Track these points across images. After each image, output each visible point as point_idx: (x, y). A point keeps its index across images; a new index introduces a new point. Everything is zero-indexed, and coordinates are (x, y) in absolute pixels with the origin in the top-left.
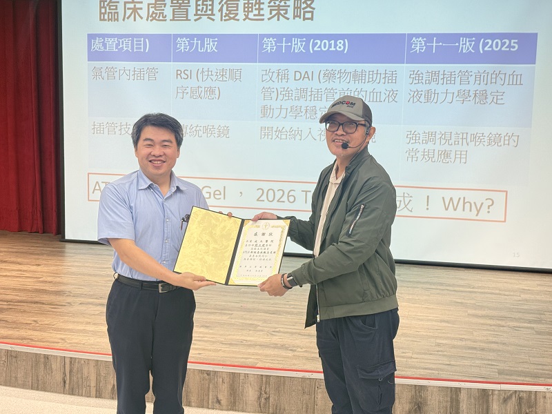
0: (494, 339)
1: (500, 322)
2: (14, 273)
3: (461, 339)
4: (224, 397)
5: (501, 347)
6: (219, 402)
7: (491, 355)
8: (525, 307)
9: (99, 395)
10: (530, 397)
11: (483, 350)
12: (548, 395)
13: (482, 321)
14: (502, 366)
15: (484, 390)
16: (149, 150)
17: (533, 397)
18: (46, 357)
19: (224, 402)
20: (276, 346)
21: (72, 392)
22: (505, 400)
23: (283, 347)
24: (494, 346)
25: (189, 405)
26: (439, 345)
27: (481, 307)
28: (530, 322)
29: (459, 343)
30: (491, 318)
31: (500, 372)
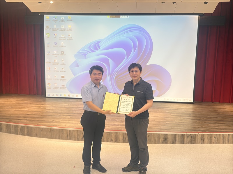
0: (181, 122)
1: (181, 117)
6: (112, 140)
8: (186, 113)
9: (78, 140)
10: (194, 135)
11: (179, 124)
12: (198, 135)
13: (176, 117)
14: (185, 128)
15: (182, 134)
16: (95, 76)
17: (195, 136)
18: (62, 130)
21: (70, 139)
22: (188, 137)
24: (181, 123)
25: (104, 141)
28: (188, 117)
29: (172, 123)
30: (178, 116)
31: (185, 130)
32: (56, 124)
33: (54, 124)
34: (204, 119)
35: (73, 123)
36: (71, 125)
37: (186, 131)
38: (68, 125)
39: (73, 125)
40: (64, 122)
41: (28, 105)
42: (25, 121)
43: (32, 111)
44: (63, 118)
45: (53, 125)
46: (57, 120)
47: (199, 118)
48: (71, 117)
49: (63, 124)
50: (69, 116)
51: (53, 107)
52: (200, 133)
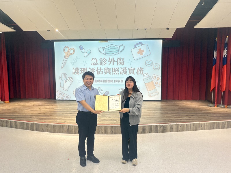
0: (154, 115)
1: (154, 112)
2: (48, 108)
3: (148, 116)
4: (103, 132)
5: (156, 117)
6: (102, 133)
7: (155, 118)
8: (157, 108)
9: (75, 133)
10: (165, 126)
11: (153, 117)
12: (168, 125)
14: (158, 120)
16: (87, 81)
18: (63, 126)
19: (103, 133)
20: (112, 120)
21: (69, 133)
22: (161, 127)
23: (113, 120)
25: (96, 134)
26: (144, 117)
27: (149, 109)
28: (159, 111)
30: (151, 111)
31: (158, 122)
33: (57, 121)
36: (70, 121)
39: (72, 121)
46: (60, 118)
47: (166, 112)
48: (72, 115)
49: (63, 121)
50: (70, 114)
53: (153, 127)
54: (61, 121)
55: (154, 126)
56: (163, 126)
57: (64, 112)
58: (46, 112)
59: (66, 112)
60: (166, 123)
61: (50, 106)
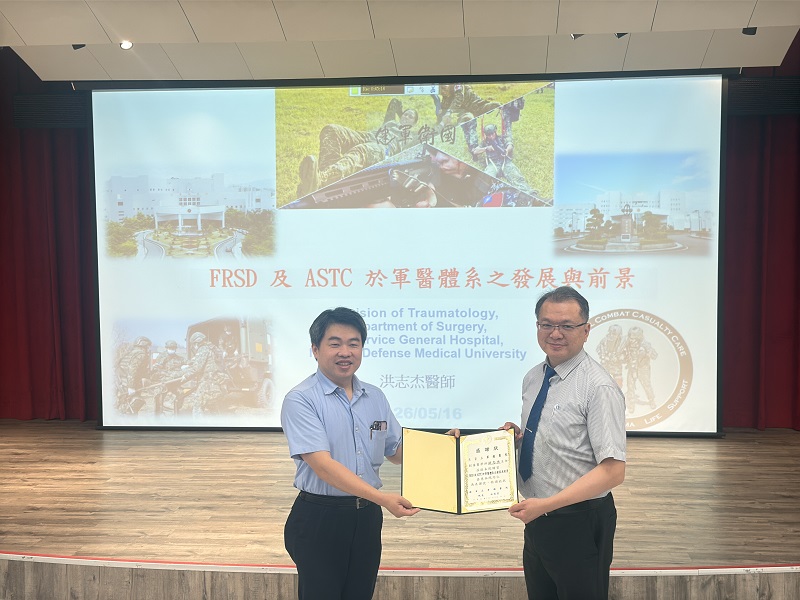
0: (671, 520)
1: (669, 500)
8: (690, 480)
10: (729, 580)
11: (664, 532)
12: (748, 578)
13: (649, 500)
14: (691, 549)
15: (681, 577)
16: (335, 351)
17: (732, 581)
18: (182, 573)
20: (437, 544)
22: (704, 586)
23: (446, 544)
24: (673, 527)
27: (641, 484)
28: (701, 498)
29: (637, 527)
30: (657, 495)
31: (693, 556)
32: (155, 548)
33: (146, 547)
34: (768, 506)
35: (222, 542)
36: (217, 550)
37: (696, 562)
38: (207, 550)
39: (226, 550)
40: (189, 536)
41: (30, 467)
42: (26, 540)
43: (51, 494)
44: (183, 521)
45: (144, 554)
46: (156, 531)
47: (746, 503)
48: (215, 514)
49: (182, 549)
50: (205, 512)
51: (136, 471)
52: (753, 570)
53: (659, 585)
54: (166, 548)
55: (665, 577)
56: (719, 583)
57: (166, 499)
58: (67, 499)
59: (179, 498)
60: (737, 562)
61: (78, 467)
